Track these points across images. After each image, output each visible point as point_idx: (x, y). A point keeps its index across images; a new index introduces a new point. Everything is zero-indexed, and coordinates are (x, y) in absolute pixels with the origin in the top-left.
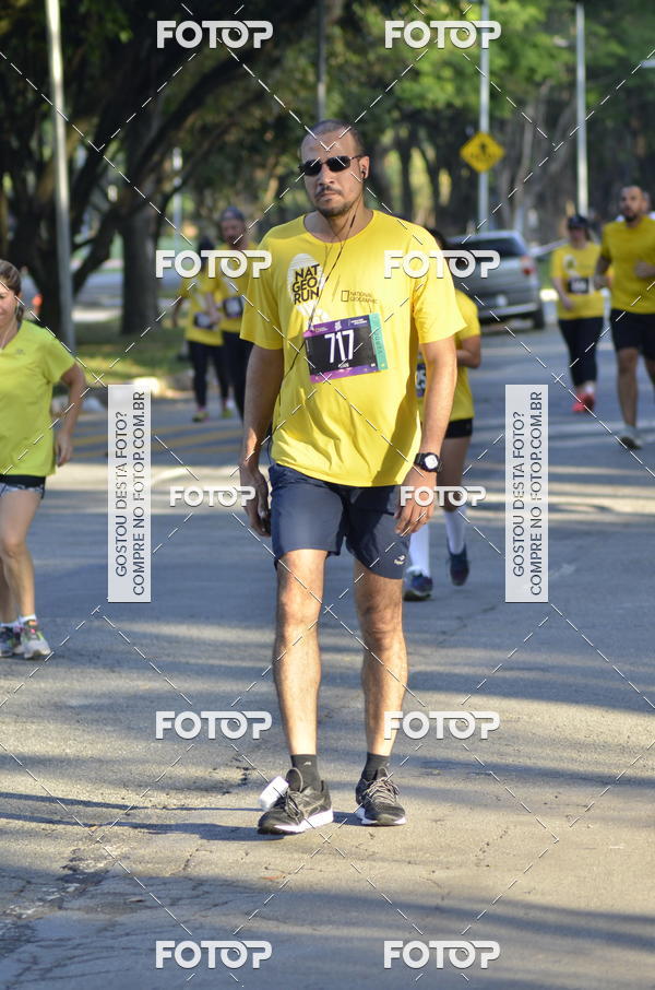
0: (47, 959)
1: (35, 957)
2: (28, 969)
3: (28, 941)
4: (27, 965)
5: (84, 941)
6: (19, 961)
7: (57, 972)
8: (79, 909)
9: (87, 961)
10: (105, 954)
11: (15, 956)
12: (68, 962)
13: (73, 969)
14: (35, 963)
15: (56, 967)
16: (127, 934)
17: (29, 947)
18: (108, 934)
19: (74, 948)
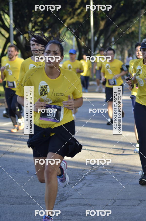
0: (88, 183)
1: (85, 183)
2: (84, 185)
3: (84, 180)
4: (84, 184)
5: (94, 180)
6: (83, 183)
7: (89, 186)
8: (93, 174)
9: (95, 184)
10: (98, 183)
11: (82, 182)
12: (91, 184)
13: (92, 185)
14: (86, 184)
15: (89, 185)
16: (102, 179)
17: (84, 181)
18: (99, 179)
19: (93, 181)
